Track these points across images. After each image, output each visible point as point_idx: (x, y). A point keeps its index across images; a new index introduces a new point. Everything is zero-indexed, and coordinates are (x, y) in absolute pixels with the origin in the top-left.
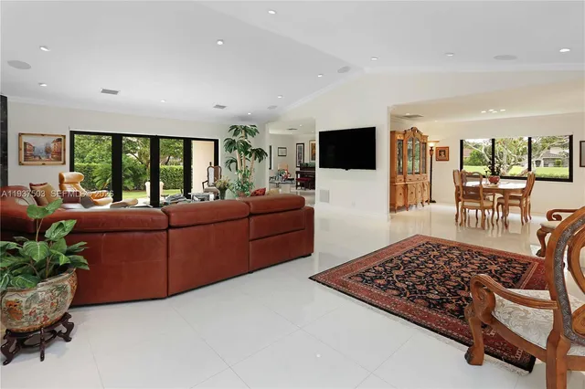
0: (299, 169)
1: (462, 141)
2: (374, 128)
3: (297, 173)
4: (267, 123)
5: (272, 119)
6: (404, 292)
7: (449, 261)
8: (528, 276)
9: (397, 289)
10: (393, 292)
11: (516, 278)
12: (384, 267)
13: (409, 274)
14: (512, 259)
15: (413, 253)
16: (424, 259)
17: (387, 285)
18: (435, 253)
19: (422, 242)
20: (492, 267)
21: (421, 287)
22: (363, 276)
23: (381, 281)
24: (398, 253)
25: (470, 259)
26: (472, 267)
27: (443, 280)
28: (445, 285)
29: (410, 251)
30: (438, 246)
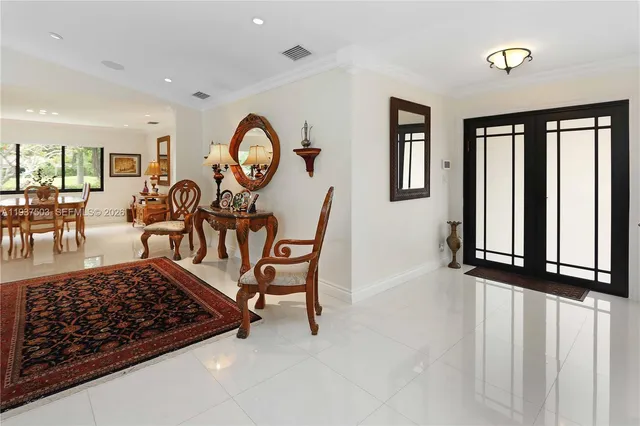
6: (119, 337)
7: (94, 292)
8: (166, 274)
9: (106, 341)
10: (111, 345)
11: (164, 279)
12: (38, 335)
13: (84, 323)
14: (135, 268)
15: (40, 305)
16: (65, 304)
17: (89, 347)
18: (62, 293)
19: (21, 292)
20: (136, 279)
21: (123, 325)
22: (39, 361)
23: (73, 349)
24: (19, 316)
25: (106, 282)
26: (122, 288)
27: (125, 307)
28: (136, 311)
29: (30, 305)
30: (50, 284)
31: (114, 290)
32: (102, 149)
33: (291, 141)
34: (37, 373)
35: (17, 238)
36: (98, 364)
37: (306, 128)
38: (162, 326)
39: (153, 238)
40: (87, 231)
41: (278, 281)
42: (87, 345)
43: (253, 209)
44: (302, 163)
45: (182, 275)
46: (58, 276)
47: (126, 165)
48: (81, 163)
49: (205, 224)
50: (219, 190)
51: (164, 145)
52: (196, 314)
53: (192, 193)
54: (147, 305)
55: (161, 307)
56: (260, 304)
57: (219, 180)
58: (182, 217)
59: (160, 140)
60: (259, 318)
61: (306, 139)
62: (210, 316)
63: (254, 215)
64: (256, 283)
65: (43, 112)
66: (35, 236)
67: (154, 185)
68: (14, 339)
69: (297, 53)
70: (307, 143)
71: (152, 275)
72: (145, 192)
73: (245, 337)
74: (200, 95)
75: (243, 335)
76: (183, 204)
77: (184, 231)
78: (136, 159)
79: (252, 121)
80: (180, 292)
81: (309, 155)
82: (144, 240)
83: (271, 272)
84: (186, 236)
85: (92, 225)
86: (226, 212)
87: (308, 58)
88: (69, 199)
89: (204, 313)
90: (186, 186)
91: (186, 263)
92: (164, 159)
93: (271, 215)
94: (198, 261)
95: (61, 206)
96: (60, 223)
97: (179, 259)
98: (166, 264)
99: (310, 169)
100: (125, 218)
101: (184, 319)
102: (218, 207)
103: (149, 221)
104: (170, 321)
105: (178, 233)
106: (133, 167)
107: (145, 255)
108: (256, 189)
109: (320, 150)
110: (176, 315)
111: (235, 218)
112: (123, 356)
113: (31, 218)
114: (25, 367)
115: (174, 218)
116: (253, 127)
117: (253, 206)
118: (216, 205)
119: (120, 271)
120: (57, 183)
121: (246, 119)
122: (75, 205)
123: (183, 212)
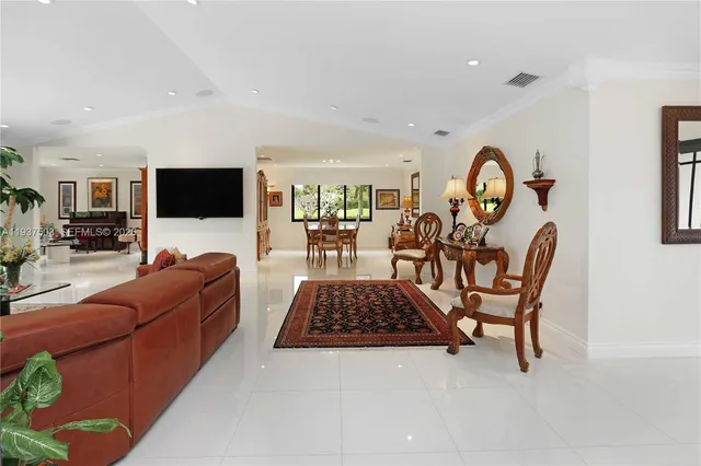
0: (67, 222)
1: (293, 187)
2: (241, 170)
3: (65, 227)
4: (37, 146)
5: (52, 140)
6: (363, 328)
7: (355, 297)
8: (406, 293)
9: (356, 328)
10: (358, 331)
11: (403, 296)
12: (320, 315)
13: (345, 314)
14: (385, 285)
15: (323, 298)
16: (337, 300)
17: (345, 328)
18: (337, 293)
19: (315, 287)
20: (383, 293)
21: (367, 321)
22: (318, 328)
23: (336, 327)
24: (312, 301)
25: (363, 291)
26: (373, 297)
27: (372, 311)
28: (377, 314)
29: (319, 296)
30: (331, 286)
31: (367, 298)
32: (371, 187)
33: (523, 173)
34: (316, 335)
35: (317, 254)
36: (348, 340)
37: (538, 158)
38: (393, 328)
39: (400, 262)
40: (358, 253)
41: (483, 309)
42: (344, 327)
43: (482, 242)
44: (534, 196)
45: (418, 296)
46: (335, 282)
47: (389, 199)
48: (361, 197)
49: (442, 253)
50: (454, 223)
51: (416, 180)
52: (420, 327)
53: (434, 226)
54: (386, 313)
55: (395, 316)
56: (478, 332)
57: (455, 213)
58: (425, 247)
59: (413, 176)
60: (473, 344)
61: (538, 171)
62: (431, 331)
63: (482, 248)
64: (462, 307)
65: (331, 161)
66: (327, 252)
67: (407, 217)
68: (308, 314)
69: (522, 80)
70: (539, 175)
71: (396, 293)
72: (401, 224)
73: (453, 354)
74: (440, 133)
75: (452, 351)
76: (427, 235)
77: (425, 259)
78: (395, 194)
79: (486, 154)
80: (412, 308)
81: (542, 188)
82: (394, 264)
83: (478, 300)
84: (428, 264)
85: (363, 249)
86: (459, 244)
87: (534, 84)
88: (351, 226)
89: (427, 327)
90: (430, 218)
91: (425, 288)
92: (415, 192)
93: (502, 249)
94: (435, 287)
95: (341, 231)
96: (340, 244)
97: (421, 283)
98: (409, 286)
99: (543, 202)
100: (387, 245)
101: (409, 328)
102: (452, 238)
103: (399, 248)
104: (399, 326)
105: (419, 260)
106: (393, 201)
107: (394, 276)
108: (490, 223)
109: (554, 181)
110: (404, 324)
111: (462, 249)
112: (363, 339)
113: (324, 239)
114: (312, 329)
115: (418, 246)
116: (488, 160)
117: (483, 239)
118: (451, 237)
119: (374, 285)
120: (341, 214)
121: (481, 152)
122: (350, 231)
123: (426, 242)
